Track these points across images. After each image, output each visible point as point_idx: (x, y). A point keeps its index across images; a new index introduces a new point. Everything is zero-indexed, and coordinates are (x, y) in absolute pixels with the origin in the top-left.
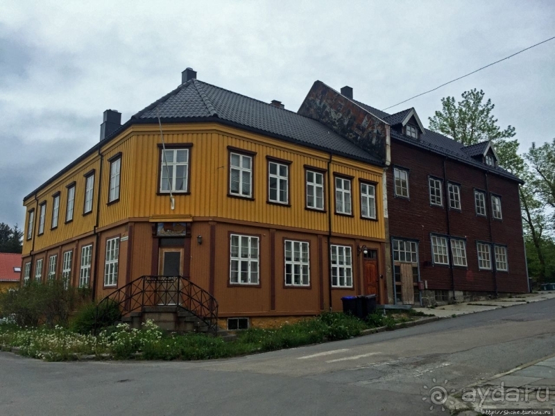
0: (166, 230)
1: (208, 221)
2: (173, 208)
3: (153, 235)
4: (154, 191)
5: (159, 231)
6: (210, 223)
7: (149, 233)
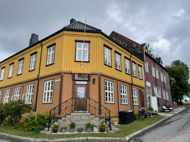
0: (79, 77)
1: (97, 74)
2: (82, 68)
3: (73, 79)
4: (74, 60)
5: (75, 77)
6: (98, 75)
7: (71, 79)
